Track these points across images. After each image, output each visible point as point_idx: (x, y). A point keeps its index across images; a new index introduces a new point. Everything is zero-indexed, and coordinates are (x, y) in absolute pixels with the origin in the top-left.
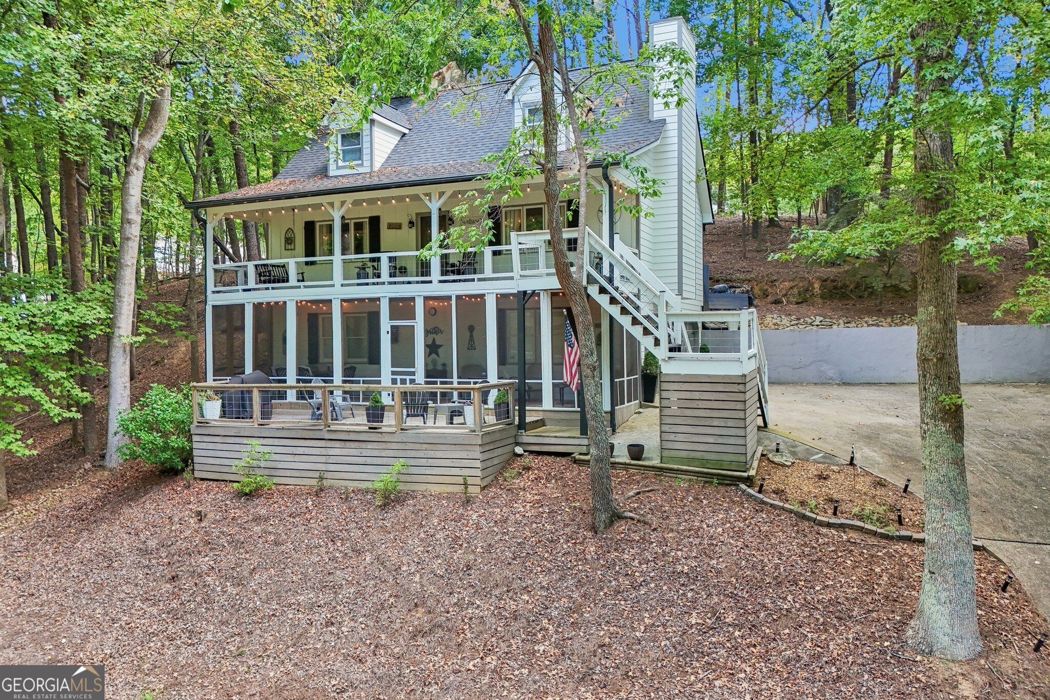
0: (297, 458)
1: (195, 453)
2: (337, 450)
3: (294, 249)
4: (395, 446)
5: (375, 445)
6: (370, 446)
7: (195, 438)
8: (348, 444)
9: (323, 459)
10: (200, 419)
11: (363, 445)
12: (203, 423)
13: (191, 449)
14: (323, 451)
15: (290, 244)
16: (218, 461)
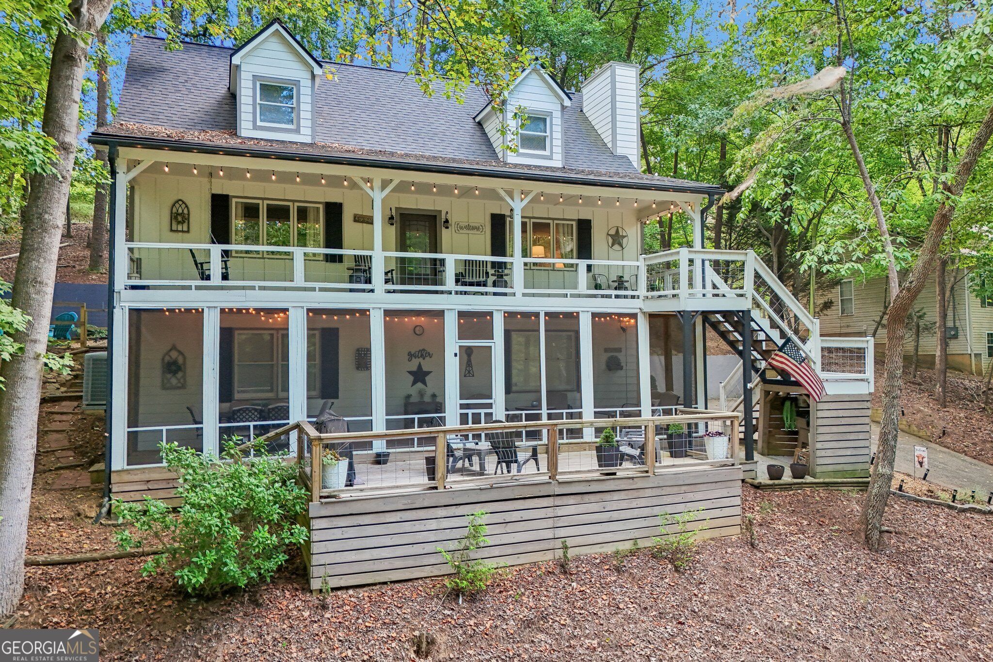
0: (510, 528)
1: (315, 548)
2: (570, 508)
3: (188, 231)
4: (649, 492)
5: (622, 495)
6: (616, 496)
7: (316, 524)
8: (587, 498)
9: (550, 523)
10: (325, 492)
11: (607, 496)
12: (330, 498)
13: (308, 543)
14: (550, 512)
15: (182, 222)
16: (367, 555)
